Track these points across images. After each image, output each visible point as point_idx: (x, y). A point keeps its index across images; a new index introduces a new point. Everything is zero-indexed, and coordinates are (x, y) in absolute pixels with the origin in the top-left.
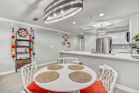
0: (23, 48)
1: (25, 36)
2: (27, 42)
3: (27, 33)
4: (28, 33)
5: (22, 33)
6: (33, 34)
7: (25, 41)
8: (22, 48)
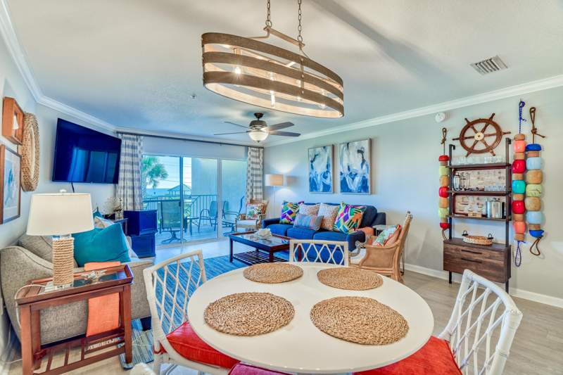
0: (481, 197)
1: (489, 149)
2: (497, 171)
3: (499, 134)
4: (504, 130)
5: (473, 137)
6: (534, 131)
7: (491, 171)
8: (476, 197)
